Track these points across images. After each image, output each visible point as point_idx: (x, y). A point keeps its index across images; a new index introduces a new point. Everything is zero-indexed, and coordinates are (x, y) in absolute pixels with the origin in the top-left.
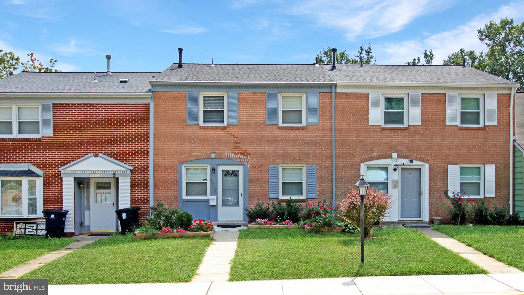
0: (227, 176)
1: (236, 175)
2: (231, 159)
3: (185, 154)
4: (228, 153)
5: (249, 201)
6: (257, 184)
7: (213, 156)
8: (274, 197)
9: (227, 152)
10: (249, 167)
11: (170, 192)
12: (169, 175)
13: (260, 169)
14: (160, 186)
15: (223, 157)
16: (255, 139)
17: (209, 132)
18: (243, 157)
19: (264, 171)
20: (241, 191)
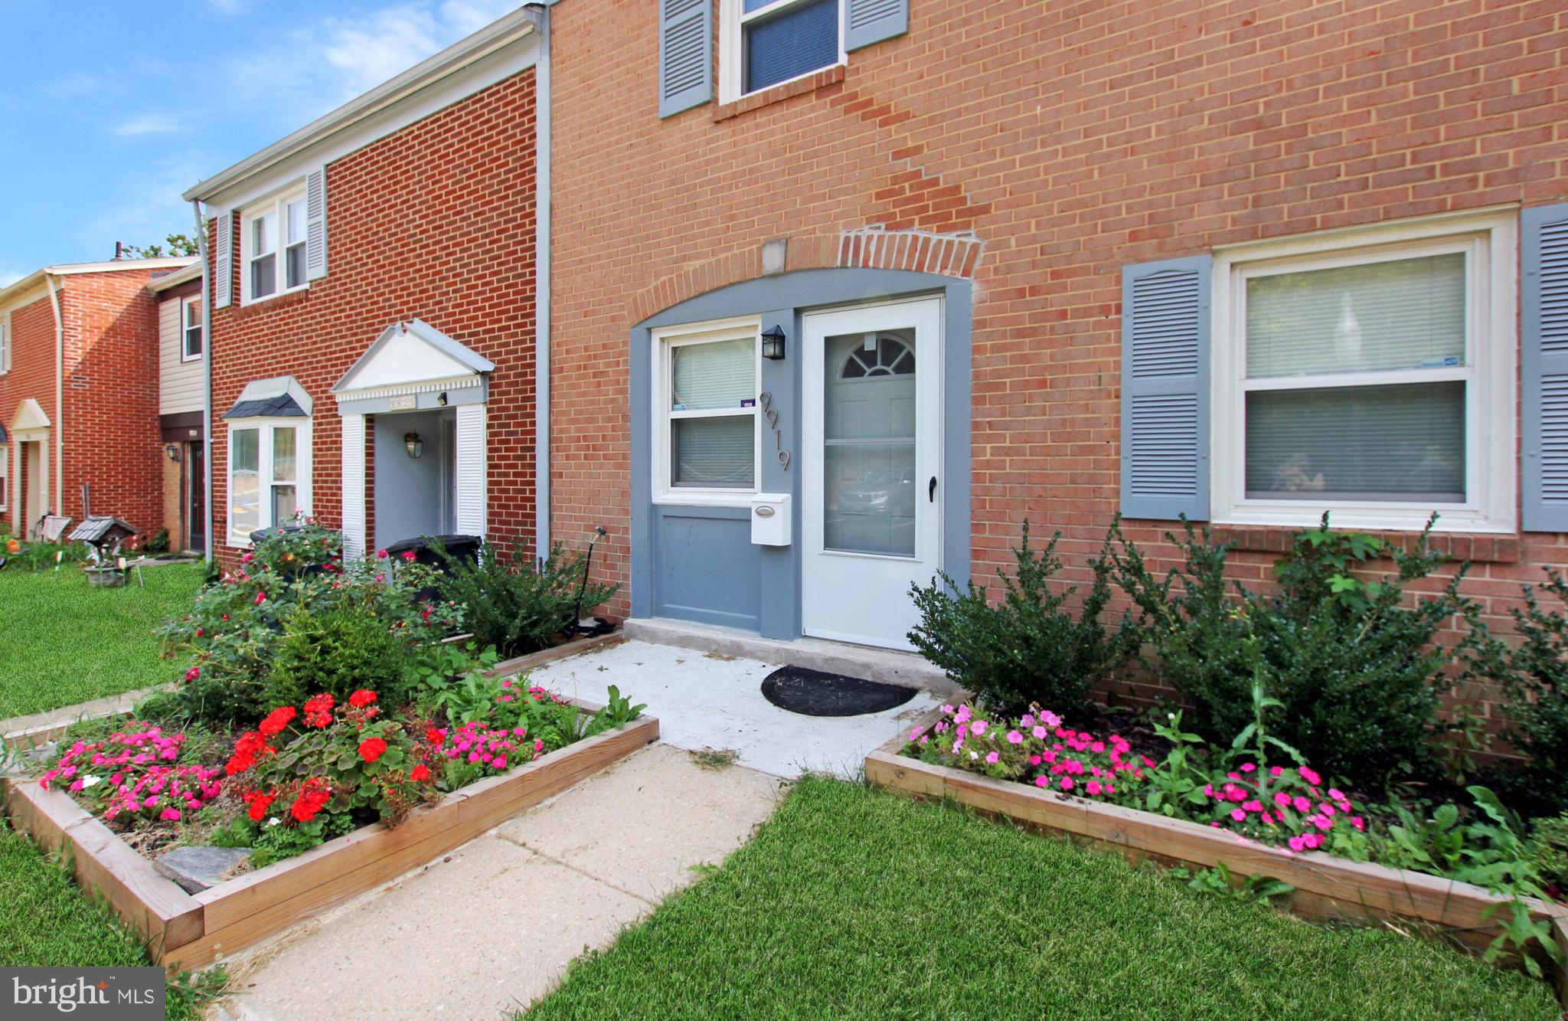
0: (860, 373)
1: (908, 366)
2: (866, 266)
3: (657, 276)
4: (848, 226)
5: (977, 528)
6: (1029, 411)
7: (773, 258)
8: (1167, 506)
9: (845, 226)
10: (974, 298)
11: (602, 467)
12: (599, 384)
13: (1058, 300)
14: (570, 440)
15: (824, 263)
16: (1018, 97)
17: (758, 126)
18: (935, 238)
19: (1087, 313)
20: (929, 461)
